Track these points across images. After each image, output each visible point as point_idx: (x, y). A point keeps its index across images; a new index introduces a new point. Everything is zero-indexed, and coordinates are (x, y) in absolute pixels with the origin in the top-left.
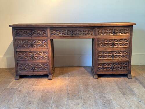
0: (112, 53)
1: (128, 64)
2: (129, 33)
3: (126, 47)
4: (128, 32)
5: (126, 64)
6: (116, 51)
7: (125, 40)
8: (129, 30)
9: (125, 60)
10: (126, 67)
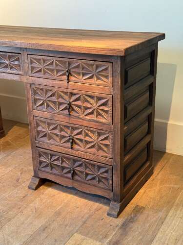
0: (69, 132)
1: (110, 172)
2: (111, 79)
3: (104, 121)
4: (106, 77)
5: (106, 172)
6: (79, 129)
7: (99, 99)
8: (110, 69)
9: (103, 160)
10: (106, 179)
